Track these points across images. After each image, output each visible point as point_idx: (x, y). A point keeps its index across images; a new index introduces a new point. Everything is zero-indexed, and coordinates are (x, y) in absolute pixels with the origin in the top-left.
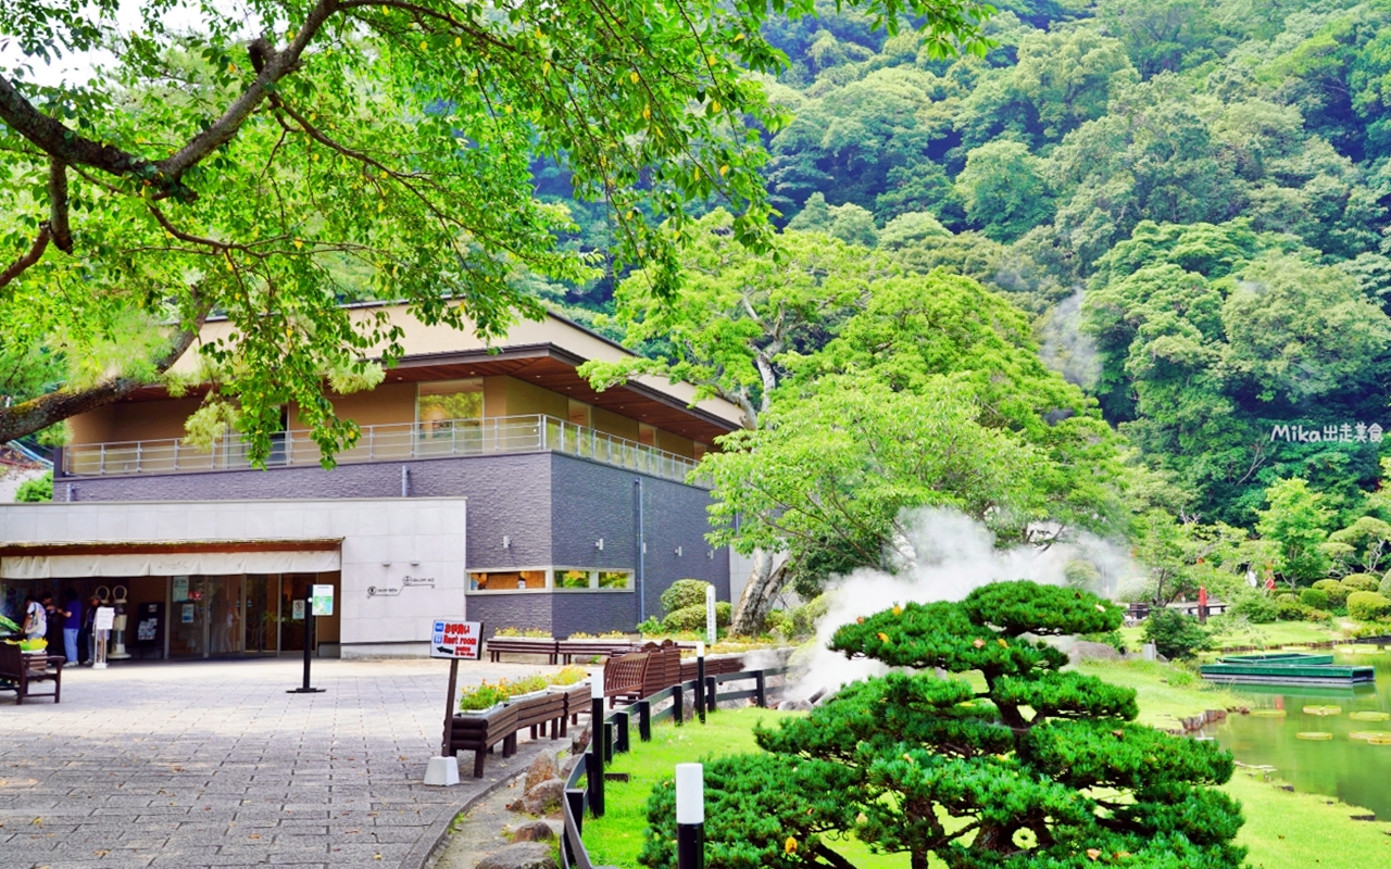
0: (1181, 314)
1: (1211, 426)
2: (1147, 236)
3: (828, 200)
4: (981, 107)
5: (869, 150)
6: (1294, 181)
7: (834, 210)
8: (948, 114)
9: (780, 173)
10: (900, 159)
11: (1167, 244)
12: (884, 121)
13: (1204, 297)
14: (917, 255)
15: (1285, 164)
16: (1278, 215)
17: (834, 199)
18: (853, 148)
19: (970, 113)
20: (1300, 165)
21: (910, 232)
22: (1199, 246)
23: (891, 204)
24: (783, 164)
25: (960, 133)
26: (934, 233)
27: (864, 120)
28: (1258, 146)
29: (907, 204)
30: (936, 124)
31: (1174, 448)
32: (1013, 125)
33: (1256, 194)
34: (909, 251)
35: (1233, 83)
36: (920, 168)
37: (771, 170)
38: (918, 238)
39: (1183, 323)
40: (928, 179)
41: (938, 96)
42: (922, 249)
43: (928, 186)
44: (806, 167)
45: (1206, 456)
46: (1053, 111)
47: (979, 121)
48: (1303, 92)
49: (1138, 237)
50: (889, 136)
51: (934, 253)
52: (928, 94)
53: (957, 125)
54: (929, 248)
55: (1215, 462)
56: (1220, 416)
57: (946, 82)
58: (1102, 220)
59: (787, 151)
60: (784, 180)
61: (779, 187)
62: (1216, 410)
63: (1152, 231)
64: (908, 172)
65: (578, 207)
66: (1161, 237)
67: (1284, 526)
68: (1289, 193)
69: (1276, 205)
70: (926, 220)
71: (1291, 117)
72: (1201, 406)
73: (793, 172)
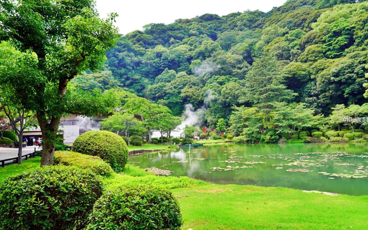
0: (216, 91)
1: (219, 109)
2: (214, 78)
3: (168, 69)
4: (196, 53)
5: (176, 60)
6: (240, 68)
7: (169, 71)
8: (191, 54)
9: (162, 64)
10: (181, 62)
11: (217, 79)
12: (179, 55)
13: (219, 89)
14: (181, 79)
15: (239, 66)
16: (236, 74)
17: (170, 69)
18: (173, 60)
19: (194, 54)
20: (242, 66)
21: (181, 75)
22: (221, 80)
23: (180, 70)
24: (163, 62)
25: (193, 57)
26: (184, 75)
27: (176, 55)
28: (234, 63)
29: (182, 70)
30: (189, 56)
31: (215, 112)
32: (201, 56)
33: (234, 71)
34: (180, 79)
35: (234, 51)
36: (185, 63)
37: (161, 63)
38: (182, 76)
39: (216, 93)
40: (186, 65)
41: (190, 50)
42: (182, 78)
43: (186, 67)
44: (166, 63)
45: (219, 114)
46: (207, 54)
47: (195, 55)
48: (244, 53)
49: (213, 78)
50: (180, 58)
51: (184, 79)
52: (189, 50)
53: (192, 56)
54: (183, 78)
55: (220, 115)
56: (220, 108)
57: (192, 47)
58: (209, 75)
59: (164, 60)
60: (163, 65)
61: (162, 66)
62: (220, 107)
63: (215, 77)
64: (183, 64)
65: (126, 70)
66: (216, 78)
67: (220, 125)
68: (239, 71)
69: (236, 73)
70: (184, 73)
71: (241, 57)
72: (217, 106)
73: (164, 63)
